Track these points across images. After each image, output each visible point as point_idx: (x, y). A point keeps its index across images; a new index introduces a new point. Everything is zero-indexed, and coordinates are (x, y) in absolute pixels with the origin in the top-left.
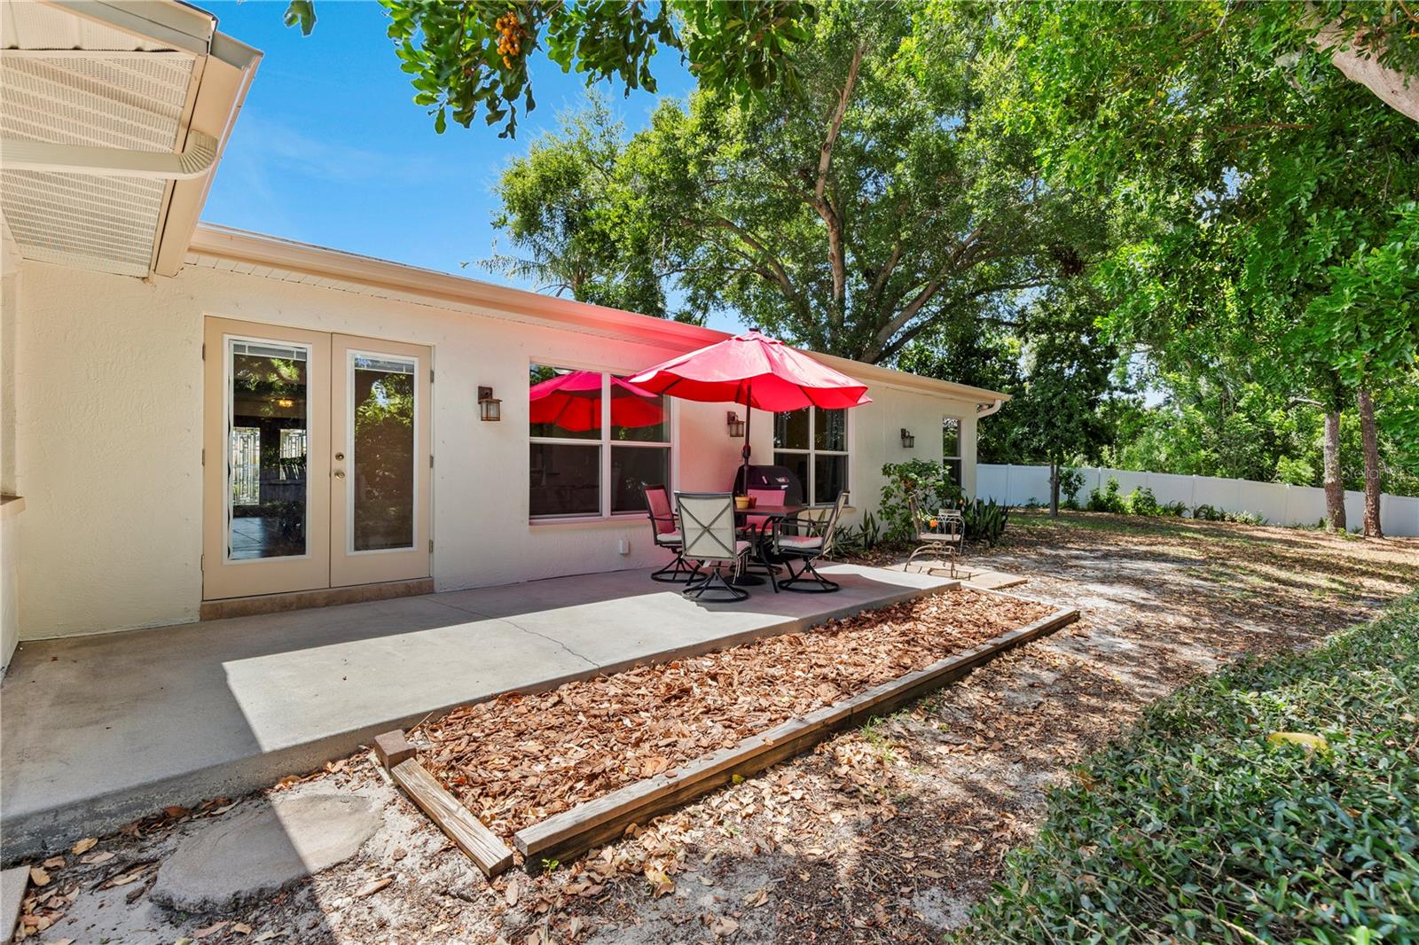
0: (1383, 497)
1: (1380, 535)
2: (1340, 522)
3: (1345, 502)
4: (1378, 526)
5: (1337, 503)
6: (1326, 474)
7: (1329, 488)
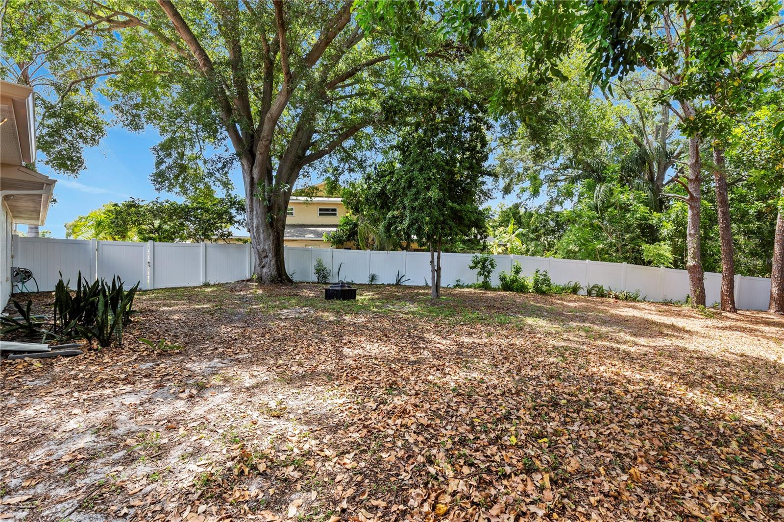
0: (737, 278)
1: (734, 310)
2: (701, 299)
3: (705, 282)
4: (733, 303)
5: (698, 283)
6: (689, 258)
7: (692, 270)
